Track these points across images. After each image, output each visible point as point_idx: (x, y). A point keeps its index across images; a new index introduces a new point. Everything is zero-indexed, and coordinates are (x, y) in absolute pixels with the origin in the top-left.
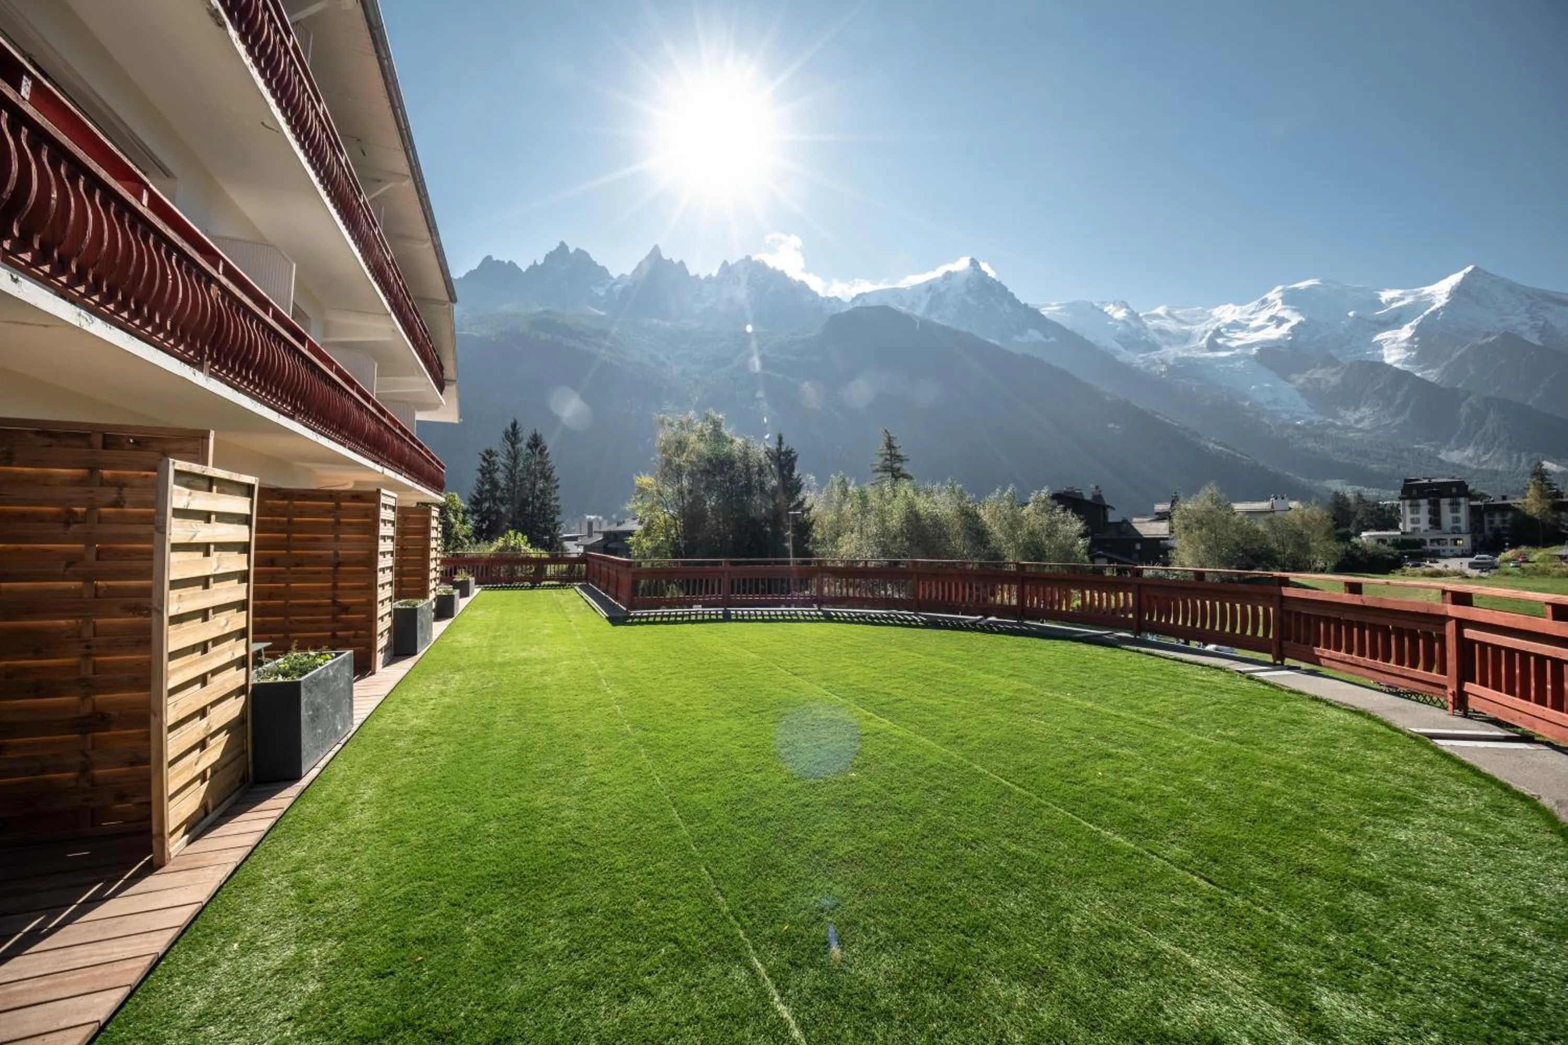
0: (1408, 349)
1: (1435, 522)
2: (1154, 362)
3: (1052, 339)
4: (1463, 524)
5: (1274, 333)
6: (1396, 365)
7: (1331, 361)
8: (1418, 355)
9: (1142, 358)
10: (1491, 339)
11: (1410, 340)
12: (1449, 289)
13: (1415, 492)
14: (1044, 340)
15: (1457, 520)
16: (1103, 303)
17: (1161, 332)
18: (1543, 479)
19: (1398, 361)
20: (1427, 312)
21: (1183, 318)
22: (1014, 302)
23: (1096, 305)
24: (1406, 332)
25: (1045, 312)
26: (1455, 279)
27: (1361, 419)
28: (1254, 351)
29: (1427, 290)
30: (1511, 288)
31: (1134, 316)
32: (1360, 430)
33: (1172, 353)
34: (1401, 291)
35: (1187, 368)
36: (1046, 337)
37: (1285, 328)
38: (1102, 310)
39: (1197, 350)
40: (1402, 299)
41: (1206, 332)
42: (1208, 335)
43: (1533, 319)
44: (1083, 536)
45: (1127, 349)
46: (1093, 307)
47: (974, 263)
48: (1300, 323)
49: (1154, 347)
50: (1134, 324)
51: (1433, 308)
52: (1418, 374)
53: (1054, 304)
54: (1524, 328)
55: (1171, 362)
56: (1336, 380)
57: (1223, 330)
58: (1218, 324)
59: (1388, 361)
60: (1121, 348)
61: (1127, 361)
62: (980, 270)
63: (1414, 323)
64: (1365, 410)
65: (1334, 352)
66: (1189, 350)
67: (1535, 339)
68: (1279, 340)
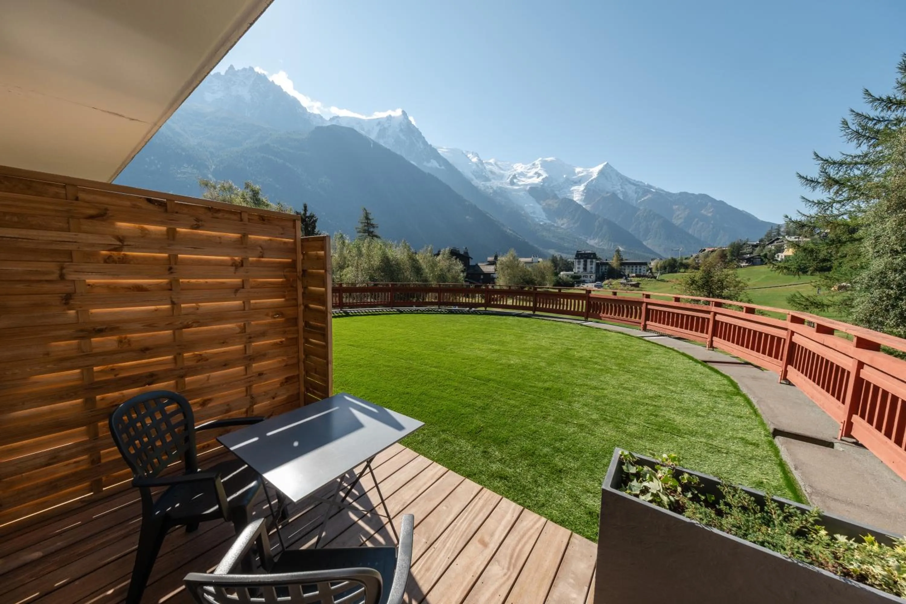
0: (582, 195)
1: (585, 269)
2: (488, 187)
3: (443, 167)
4: (594, 270)
5: (536, 180)
6: (578, 202)
7: (555, 197)
8: (585, 198)
9: (483, 184)
10: (609, 195)
11: (583, 191)
12: (598, 171)
13: (580, 256)
14: (438, 167)
15: (592, 268)
16: (468, 152)
17: (492, 172)
18: (618, 253)
19: (578, 200)
20: (590, 180)
21: (501, 166)
22: (425, 143)
23: (464, 152)
24: (582, 188)
25: (440, 151)
26: (600, 167)
27: (563, 224)
28: (528, 188)
29: (591, 170)
30: (618, 174)
31: (480, 161)
32: (562, 228)
33: (495, 184)
34: (582, 169)
35: (501, 192)
36: (440, 166)
37: (541, 178)
38: (466, 156)
39: (505, 183)
40: (582, 172)
41: (510, 176)
42: (510, 178)
43: (622, 188)
44: (463, 272)
45: (477, 178)
46: (463, 153)
47: (404, 113)
48: (546, 177)
49: (487, 179)
50: (480, 166)
51: (592, 178)
52: (584, 207)
53: (444, 147)
54: (619, 192)
55: (495, 188)
56: (556, 205)
57: (517, 176)
58: (515, 172)
59: (575, 199)
60: (473, 177)
61: (476, 185)
62: (407, 118)
63: (585, 184)
64: (565, 220)
65: (557, 192)
66: (502, 183)
67: (621, 196)
68: (537, 184)
